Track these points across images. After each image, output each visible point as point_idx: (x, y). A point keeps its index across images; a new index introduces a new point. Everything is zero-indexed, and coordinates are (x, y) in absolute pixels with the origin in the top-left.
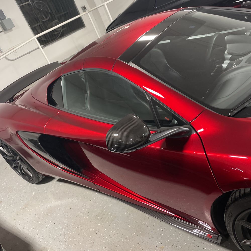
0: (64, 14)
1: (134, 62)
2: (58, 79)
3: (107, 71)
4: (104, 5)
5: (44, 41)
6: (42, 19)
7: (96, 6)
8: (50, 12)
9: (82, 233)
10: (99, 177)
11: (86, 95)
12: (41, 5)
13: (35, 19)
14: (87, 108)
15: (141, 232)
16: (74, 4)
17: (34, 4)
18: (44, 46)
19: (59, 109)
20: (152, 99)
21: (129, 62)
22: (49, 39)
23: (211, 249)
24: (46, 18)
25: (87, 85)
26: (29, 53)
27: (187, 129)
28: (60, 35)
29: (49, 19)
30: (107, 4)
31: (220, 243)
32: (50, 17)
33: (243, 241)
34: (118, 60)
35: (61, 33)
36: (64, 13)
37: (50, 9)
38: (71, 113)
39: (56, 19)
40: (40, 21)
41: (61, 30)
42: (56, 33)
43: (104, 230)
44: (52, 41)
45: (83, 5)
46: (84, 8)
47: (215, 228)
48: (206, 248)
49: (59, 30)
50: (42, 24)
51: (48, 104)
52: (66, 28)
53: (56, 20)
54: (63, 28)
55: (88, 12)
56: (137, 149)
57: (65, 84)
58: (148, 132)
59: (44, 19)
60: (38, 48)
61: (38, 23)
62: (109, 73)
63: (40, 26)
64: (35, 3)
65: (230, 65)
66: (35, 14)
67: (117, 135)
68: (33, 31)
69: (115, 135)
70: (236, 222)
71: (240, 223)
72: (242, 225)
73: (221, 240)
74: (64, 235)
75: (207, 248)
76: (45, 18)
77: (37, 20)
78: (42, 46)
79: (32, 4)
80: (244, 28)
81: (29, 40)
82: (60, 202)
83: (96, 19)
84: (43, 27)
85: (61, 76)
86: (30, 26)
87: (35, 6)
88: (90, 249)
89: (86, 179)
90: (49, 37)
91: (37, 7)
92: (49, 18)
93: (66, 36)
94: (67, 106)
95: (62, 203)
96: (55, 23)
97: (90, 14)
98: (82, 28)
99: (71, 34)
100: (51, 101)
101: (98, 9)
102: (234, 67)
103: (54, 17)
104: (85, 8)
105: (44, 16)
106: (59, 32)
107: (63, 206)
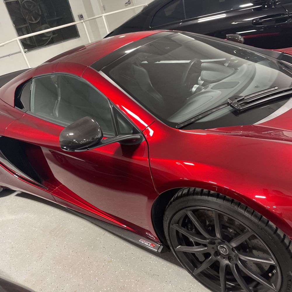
0: (57, 20)
1: (103, 71)
2: (29, 81)
3: (77, 76)
4: (101, 17)
5: (30, 45)
6: (30, 21)
7: (94, 16)
8: (40, 14)
9: (32, 246)
10: (59, 189)
11: (56, 101)
12: (31, 5)
13: (22, 19)
14: (56, 114)
15: (94, 247)
16: (70, 10)
17: (23, 2)
18: (28, 50)
19: (25, 112)
20: (114, 107)
21: (99, 71)
22: (36, 44)
23: (156, 262)
24: (36, 20)
25: (59, 91)
26: (9, 55)
27: (139, 137)
28: (49, 42)
29: (39, 22)
30: (105, 16)
31: (160, 252)
32: (40, 20)
33: (177, 247)
34: (89, 67)
35: (50, 39)
36: (57, 18)
37: (41, 11)
38: (36, 116)
39: (46, 22)
40: (27, 22)
41: (50, 36)
42: (44, 38)
43: (56, 244)
44: (38, 46)
45: (80, 13)
46: (81, 17)
47: (157, 237)
48: (151, 262)
49: (49, 35)
50: (29, 26)
51: (14, 106)
52: (56, 35)
53: (47, 24)
54: (53, 35)
55: (84, 22)
56: (88, 149)
57: (35, 86)
58: (101, 135)
59: (32, 21)
60: (20, 52)
61: (25, 24)
62: (79, 78)
63: (27, 28)
64: (25, 2)
65: (198, 89)
66: (22, 14)
67: (72, 134)
68: (17, 32)
69: (70, 134)
70: (171, 226)
71: (174, 228)
72: (176, 230)
73: (161, 249)
74: (12, 248)
75: (153, 262)
76: (34, 19)
77: (24, 21)
78: (26, 50)
79: (21, 2)
80: (224, 59)
81: (9, 40)
82: (14, 216)
83: (93, 31)
84: (30, 29)
85: (32, 78)
86: (14, 25)
87: (24, 5)
88: (37, 261)
89: (45, 190)
90: (35, 41)
91: (27, 7)
92: (38, 20)
93: (56, 44)
94: (34, 109)
95: (17, 217)
96: (45, 28)
97: (85, 24)
98: (76, 38)
99: (61, 43)
100: (18, 103)
101: (96, 19)
102: (203, 90)
103: (45, 20)
104: (83, 17)
105: (34, 18)
106: (49, 38)
107: (16, 220)
